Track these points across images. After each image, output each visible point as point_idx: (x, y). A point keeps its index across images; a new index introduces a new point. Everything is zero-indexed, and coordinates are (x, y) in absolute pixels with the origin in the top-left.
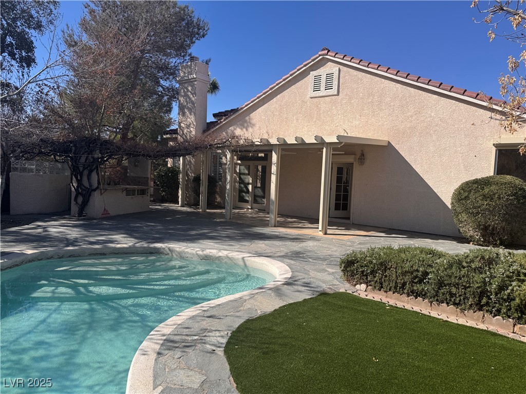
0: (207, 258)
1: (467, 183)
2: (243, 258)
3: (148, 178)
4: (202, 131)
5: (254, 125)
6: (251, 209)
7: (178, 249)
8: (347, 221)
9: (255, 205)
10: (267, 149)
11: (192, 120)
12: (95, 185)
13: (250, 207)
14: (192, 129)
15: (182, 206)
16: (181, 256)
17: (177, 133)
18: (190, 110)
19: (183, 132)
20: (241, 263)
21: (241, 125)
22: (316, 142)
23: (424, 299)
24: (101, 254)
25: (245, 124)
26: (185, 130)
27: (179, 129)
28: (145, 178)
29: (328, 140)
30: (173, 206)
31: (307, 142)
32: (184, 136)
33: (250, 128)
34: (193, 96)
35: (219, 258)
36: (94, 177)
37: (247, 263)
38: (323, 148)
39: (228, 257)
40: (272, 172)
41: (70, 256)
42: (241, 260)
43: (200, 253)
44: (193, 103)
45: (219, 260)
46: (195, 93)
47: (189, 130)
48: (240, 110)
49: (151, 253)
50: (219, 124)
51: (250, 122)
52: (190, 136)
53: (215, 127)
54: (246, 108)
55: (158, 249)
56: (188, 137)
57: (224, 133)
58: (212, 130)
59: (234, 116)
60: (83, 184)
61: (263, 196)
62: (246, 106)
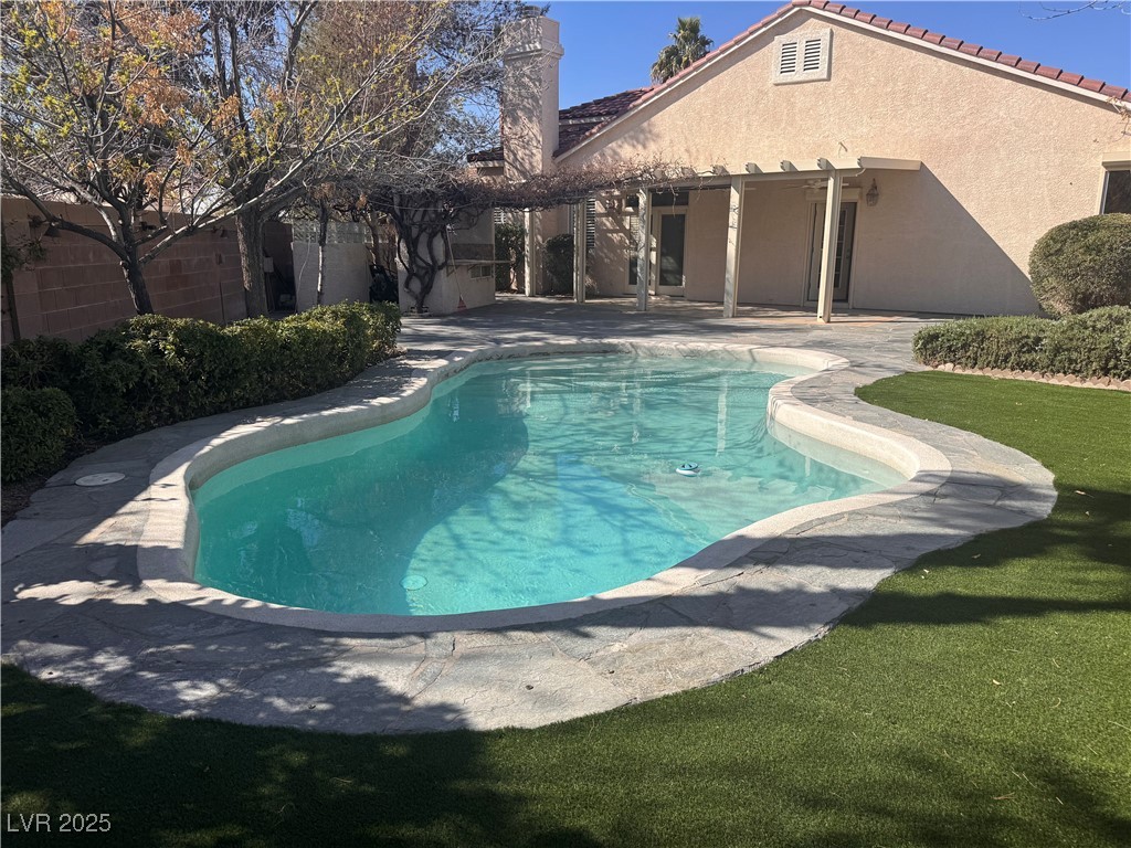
0: (694, 354)
1: (1060, 229)
2: (750, 351)
4: (551, 154)
5: (658, 136)
6: (656, 295)
7: (645, 344)
9: (663, 289)
10: (721, 183)
11: (534, 131)
12: (441, 259)
13: (653, 293)
14: (534, 151)
15: (531, 295)
16: (652, 353)
17: (501, 158)
18: (530, 114)
19: (515, 155)
20: (748, 357)
21: (632, 138)
22: (818, 168)
23: (1034, 371)
24: (544, 354)
25: (641, 136)
26: (520, 153)
27: (505, 151)
28: (488, 245)
29: (837, 166)
31: (799, 170)
32: (518, 164)
33: (652, 143)
34: (535, 85)
35: (712, 353)
36: (439, 244)
37: (757, 357)
38: (827, 179)
39: (728, 352)
40: (730, 224)
42: (747, 353)
43: (682, 347)
44: (533, 97)
45: (712, 356)
46: (540, 81)
47: (527, 152)
48: (631, 109)
49: (605, 352)
50: (587, 137)
51: (650, 132)
52: (531, 163)
53: (578, 143)
54: (644, 105)
55: (615, 345)
56: (527, 166)
57: (597, 155)
58: (573, 150)
59: (619, 121)
60: (421, 259)
61: (680, 272)
62: (644, 102)
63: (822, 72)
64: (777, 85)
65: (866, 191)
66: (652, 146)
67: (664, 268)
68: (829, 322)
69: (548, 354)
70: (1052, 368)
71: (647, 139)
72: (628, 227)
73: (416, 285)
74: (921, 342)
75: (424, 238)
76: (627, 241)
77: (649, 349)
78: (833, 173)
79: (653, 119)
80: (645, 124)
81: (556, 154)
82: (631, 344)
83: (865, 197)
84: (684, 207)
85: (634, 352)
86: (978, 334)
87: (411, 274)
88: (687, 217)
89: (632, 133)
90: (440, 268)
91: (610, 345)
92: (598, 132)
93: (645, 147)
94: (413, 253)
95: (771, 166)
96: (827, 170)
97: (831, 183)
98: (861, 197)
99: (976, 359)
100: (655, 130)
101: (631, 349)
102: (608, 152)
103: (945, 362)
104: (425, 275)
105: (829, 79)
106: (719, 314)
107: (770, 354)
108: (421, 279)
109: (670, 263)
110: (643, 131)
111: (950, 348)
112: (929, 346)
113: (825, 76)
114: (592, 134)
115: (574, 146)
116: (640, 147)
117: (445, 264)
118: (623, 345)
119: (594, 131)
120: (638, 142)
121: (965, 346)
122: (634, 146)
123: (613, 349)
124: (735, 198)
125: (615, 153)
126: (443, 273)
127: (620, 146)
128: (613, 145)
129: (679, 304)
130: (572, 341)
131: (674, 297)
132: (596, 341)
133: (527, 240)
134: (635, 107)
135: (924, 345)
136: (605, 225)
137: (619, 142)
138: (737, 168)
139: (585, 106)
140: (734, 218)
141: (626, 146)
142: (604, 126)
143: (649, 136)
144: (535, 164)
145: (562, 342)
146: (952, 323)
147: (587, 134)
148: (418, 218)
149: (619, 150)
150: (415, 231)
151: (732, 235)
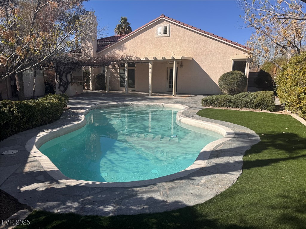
3: (82, 77)
9: (129, 88)
11: (91, 45)
12: (70, 80)
14: (91, 51)
15: (92, 90)
17: (81, 52)
18: (89, 40)
26: (86, 51)
27: (82, 50)
28: (80, 77)
31: (167, 59)
32: (86, 54)
34: (90, 33)
36: (69, 76)
37: (164, 106)
39: (156, 105)
42: (162, 105)
43: (145, 104)
45: (153, 106)
47: (89, 51)
48: (118, 41)
49: (125, 106)
50: (106, 48)
51: (124, 47)
52: (90, 54)
53: (104, 49)
54: (122, 40)
55: (127, 104)
56: (89, 55)
57: (109, 53)
58: (102, 51)
59: (115, 44)
60: (64, 81)
61: (134, 84)
62: (122, 39)
63: (168, 35)
64: (157, 37)
65: (180, 65)
66: (124, 51)
67: (129, 83)
69: (110, 107)
70: (234, 106)
71: (123, 49)
72: (119, 72)
73: (62, 88)
74: (204, 101)
75: (64, 75)
76: (119, 76)
77: (137, 105)
78: (175, 60)
79: (125, 44)
80: (122, 45)
81: (97, 52)
82: (132, 103)
84: (134, 67)
85: (132, 106)
86: (217, 99)
87: (60, 85)
88: (135, 70)
89: (119, 47)
90: (70, 83)
91: (126, 104)
92: (109, 46)
93: (122, 51)
94: (61, 79)
95: (160, 58)
96: (173, 59)
97: (174, 63)
99: (217, 105)
100: (125, 47)
101: (132, 105)
102: (112, 52)
103: (210, 106)
105: (170, 36)
106: (148, 95)
107: (167, 105)
108: (64, 86)
109: (131, 81)
110: (122, 47)
111: (211, 102)
112: (206, 102)
113: (169, 36)
114: (107, 47)
115: (102, 50)
116: (121, 51)
117: (71, 82)
118: (129, 104)
119: (108, 46)
120: (121, 50)
121: (214, 102)
122: (119, 51)
123: (127, 105)
124: (150, 66)
125: (114, 52)
126: (70, 84)
127: (115, 50)
128: (114, 50)
129: (135, 92)
130: (115, 103)
131: (133, 91)
132: (122, 103)
133: (90, 75)
134: (119, 40)
135: (205, 102)
136: (112, 71)
137: (115, 49)
138: (151, 58)
140: (150, 71)
141: (117, 50)
142: (111, 45)
143: (124, 48)
144: (91, 54)
145: (113, 104)
146: (210, 97)
147: (106, 47)
148: (62, 69)
149: (115, 51)
150: (61, 73)
151: (150, 75)
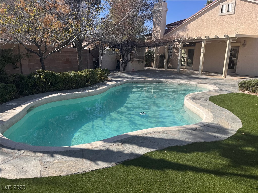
0: (181, 84)
2: (196, 84)
3: (144, 56)
4: (163, 34)
5: (189, 29)
6: (186, 69)
7: (169, 81)
8: (234, 73)
9: (188, 67)
10: (199, 41)
11: (159, 29)
12: (129, 59)
13: (185, 68)
14: (159, 34)
15: (155, 68)
16: (171, 83)
17: (152, 36)
18: (158, 25)
19: (155, 35)
20: (195, 86)
21: (182, 30)
22: (224, 37)
24: (144, 82)
25: (184, 30)
26: (156, 34)
27: (153, 34)
28: (143, 56)
29: (230, 36)
30: (152, 68)
31: (220, 38)
32: (155, 37)
33: (187, 31)
34: (160, 18)
35: (186, 84)
36: (129, 56)
37: (198, 86)
38: (227, 40)
39: (190, 84)
40: (201, 52)
41: (135, 82)
43: (178, 82)
44: (160, 21)
45: (186, 85)
46: (161, 17)
47: (157, 34)
48: (183, 23)
49: (159, 82)
50: (172, 30)
51: (187, 29)
52: (158, 37)
53: (170, 32)
54: (186, 22)
55: (162, 81)
56: (157, 37)
57: (174, 34)
59: (179, 26)
60: (125, 60)
61: (192, 63)
62: (186, 21)
64: (220, 16)
66: (187, 32)
67: (188, 62)
68: (226, 78)
69: (145, 82)
71: (186, 30)
75: (126, 54)
77: (170, 82)
78: (229, 39)
79: (188, 25)
80: (186, 27)
81: (164, 34)
82: (166, 81)
83: (242, 45)
84: (194, 47)
85: (166, 83)
87: (123, 62)
88: (195, 49)
89: (182, 29)
90: (129, 61)
91: (161, 81)
93: (185, 32)
94: (123, 58)
95: (212, 37)
96: (227, 38)
97: (228, 41)
98: (241, 45)
99: (255, 90)
100: (188, 28)
102: (176, 33)
103: (246, 91)
104: (126, 62)
106: (197, 74)
107: (201, 85)
109: (190, 61)
110: (185, 28)
111: (248, 87)
112: (242, 86)
113: (233, 13)
114: (173, 29)
115: (168, 32)
116: (184, 32)
118: (164, 81)
119: (173, 28)
120: (184, 31)
121: (252, 87)
122: (183, 32)
123: (161, 82)
124: (203, 45)
125: (178, 34)
126: (130, 62)
127: (180, 32)
128: (178, 32)
130: (151, 79)
132: (157, 80)
134: (183, 22)
136: (175, 51)
137: (179, 31)
138: (203, 37)
139: (175, 23)
140: (202, 50)
141: (181, 32)
142: (176, 27)
143: (187, 30)
144: (159, 37)
145: (149, 80)
148: (125, 50)
149: (179, 33)
150: (124, 53)
151: (202, 54)
